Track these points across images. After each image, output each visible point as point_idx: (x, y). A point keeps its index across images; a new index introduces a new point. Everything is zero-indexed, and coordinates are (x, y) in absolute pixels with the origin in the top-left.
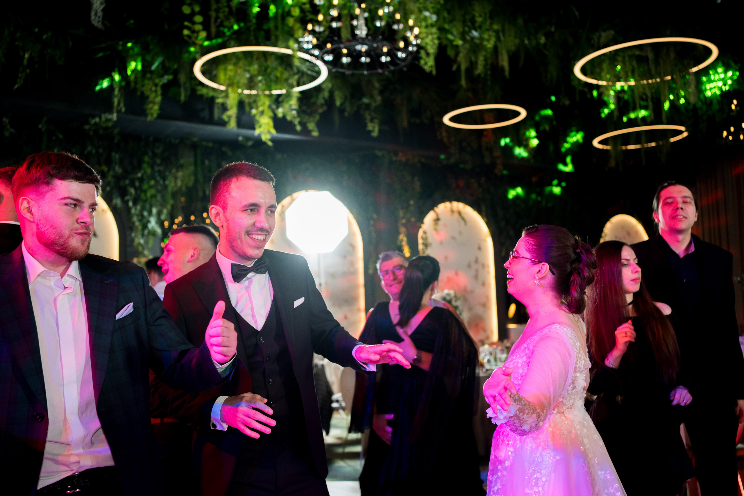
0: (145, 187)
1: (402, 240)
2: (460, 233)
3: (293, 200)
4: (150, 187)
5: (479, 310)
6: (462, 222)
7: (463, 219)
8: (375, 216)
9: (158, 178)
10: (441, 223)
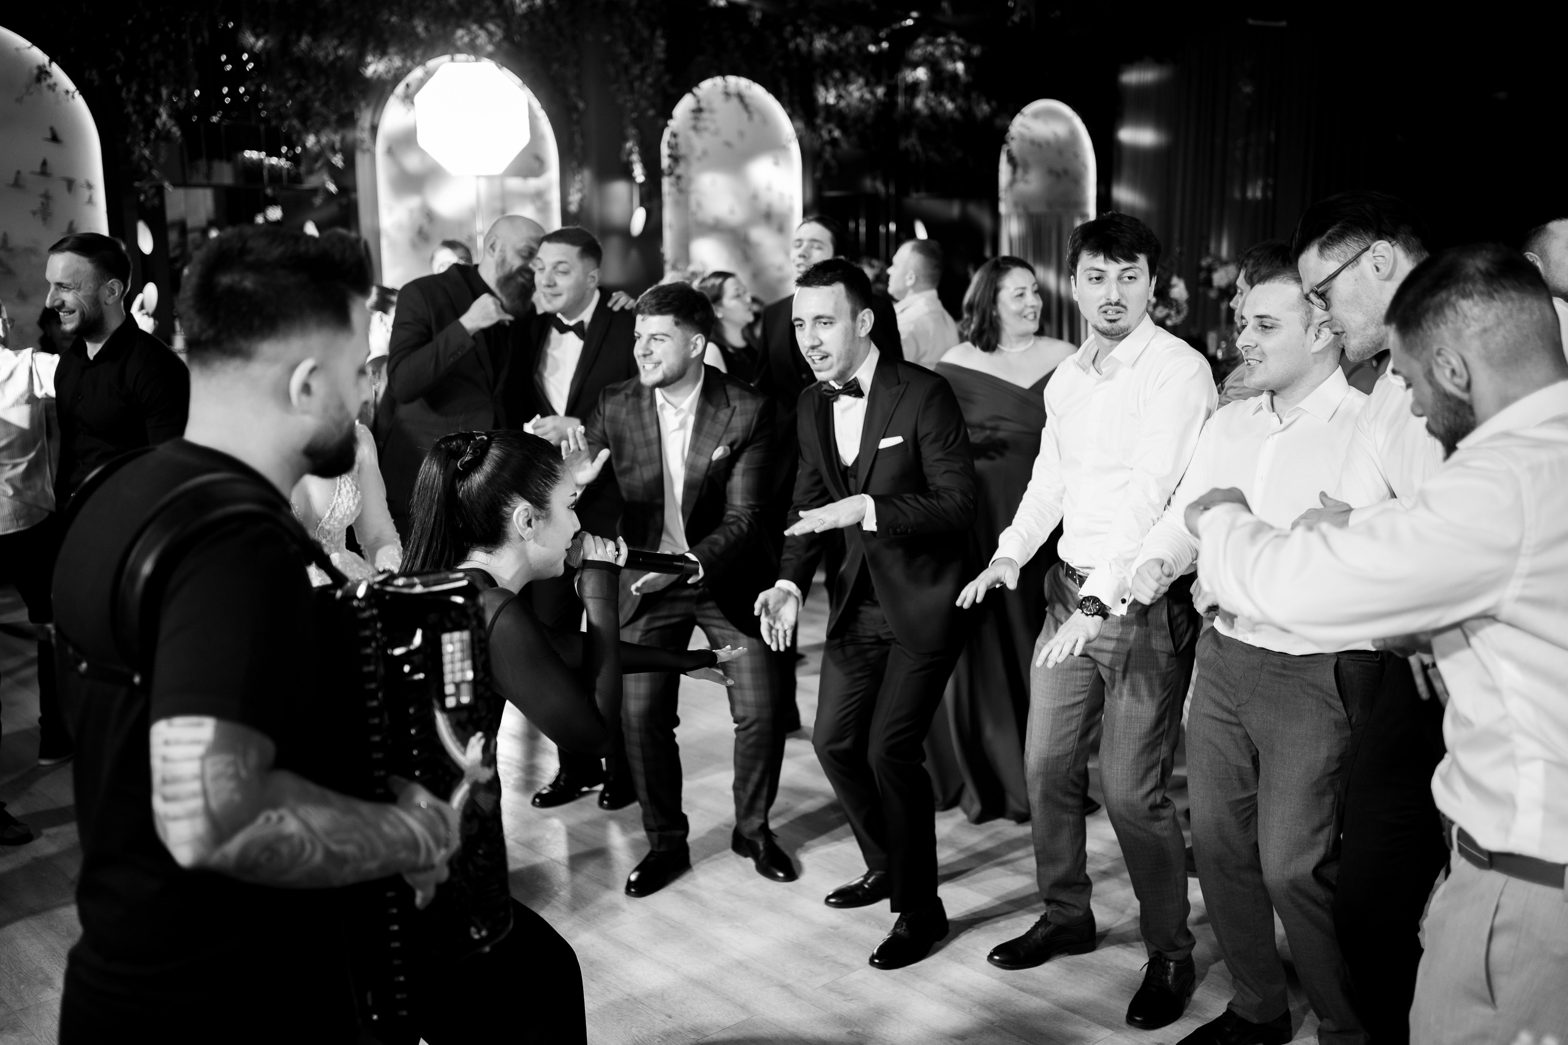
1: (631, 152)
2: (741, 134)
3: (429, 73)
6: (745, 115)
7: (747, 107)
10: (703, 116)
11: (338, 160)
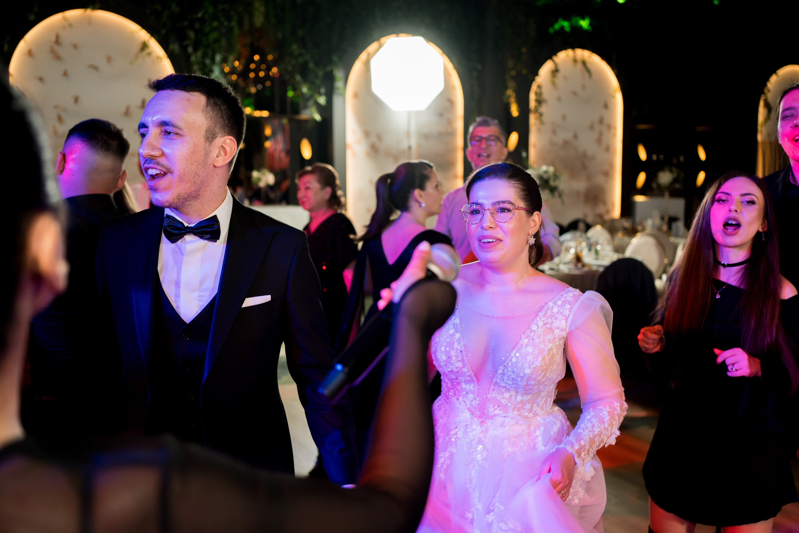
0: (207, 29)
1: (509, 96)
2: (584, 87)
3: (381, 46)
4: (214, 29)
5: (600, 180)
6: (586, 74)
7: (588, 70)
8: (479, 67)
9: (222, 19)
10: (560, 75)
11: (322, 100)
